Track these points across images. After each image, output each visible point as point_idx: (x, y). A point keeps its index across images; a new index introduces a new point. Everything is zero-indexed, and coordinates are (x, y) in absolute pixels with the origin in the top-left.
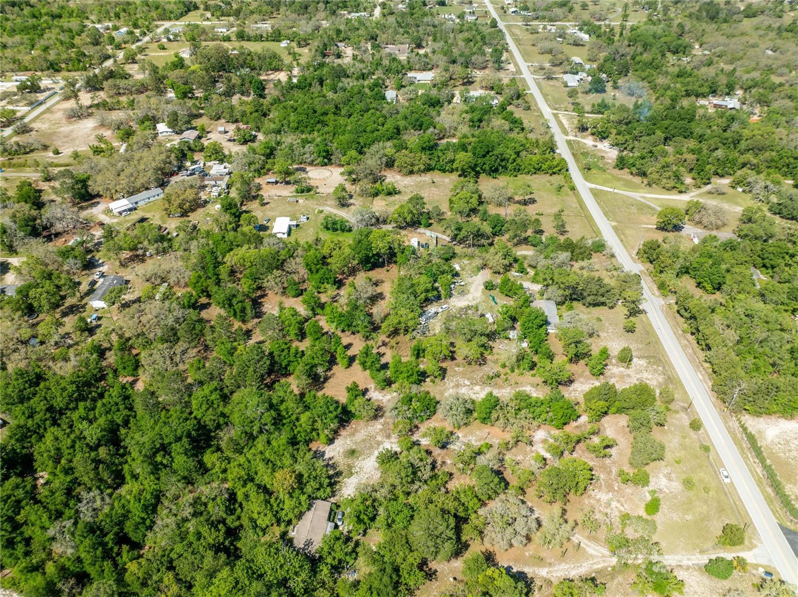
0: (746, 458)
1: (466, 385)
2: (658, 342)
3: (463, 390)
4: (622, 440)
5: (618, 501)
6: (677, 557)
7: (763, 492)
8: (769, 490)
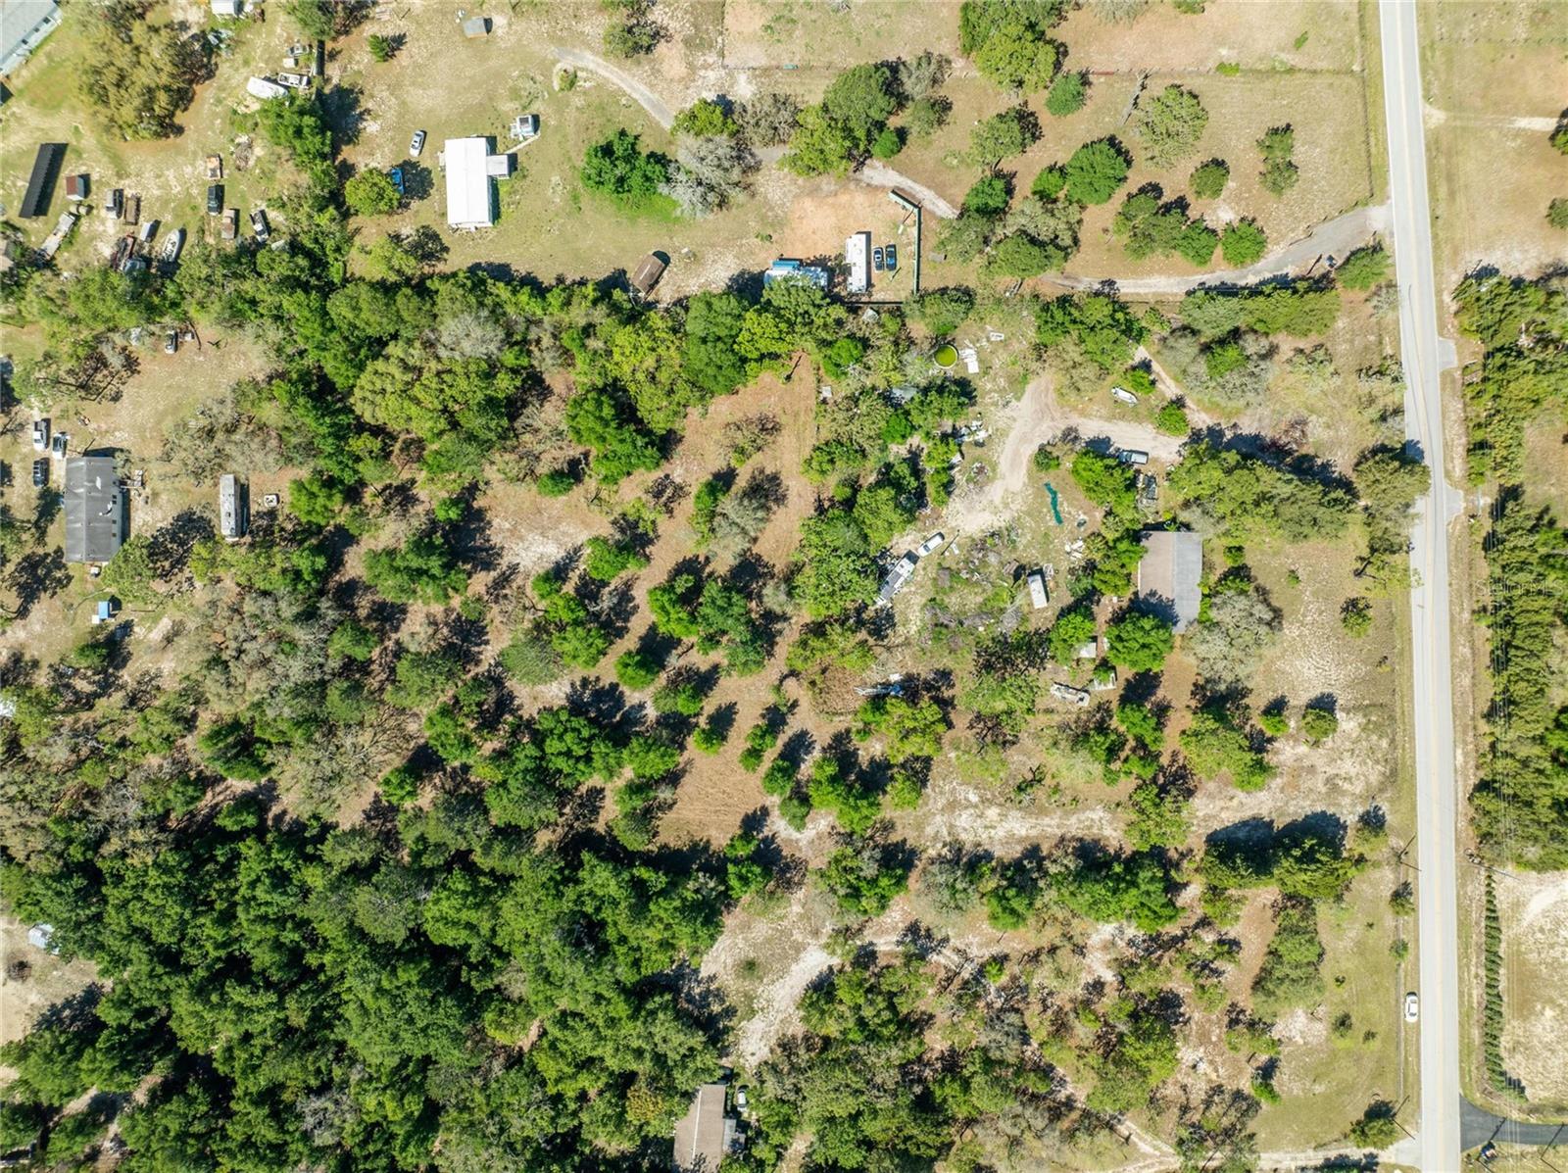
0: (1463, 966)
1: (970, 805)
2: (1406, 654)
3: (964, 820)
4: (1252, 936)
5: (1211, 1062)
6: (1275, 1156)
7: (1464, 1034)
8: (1476, 1034)
